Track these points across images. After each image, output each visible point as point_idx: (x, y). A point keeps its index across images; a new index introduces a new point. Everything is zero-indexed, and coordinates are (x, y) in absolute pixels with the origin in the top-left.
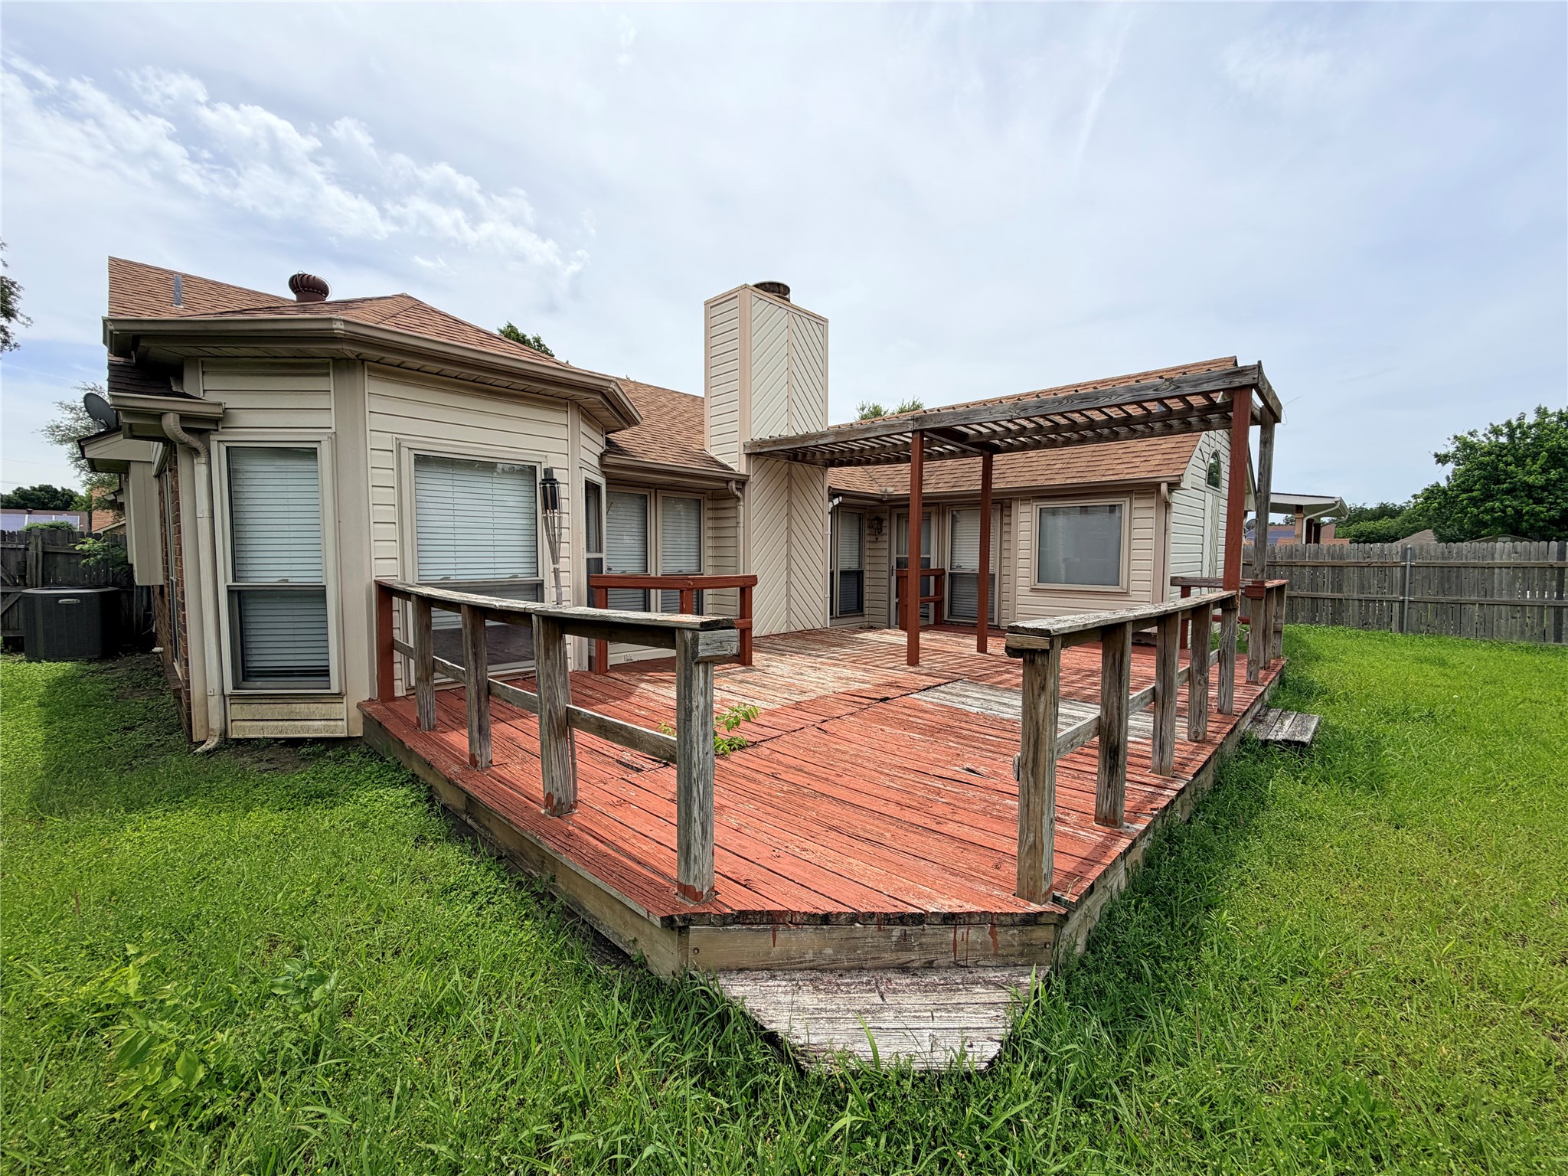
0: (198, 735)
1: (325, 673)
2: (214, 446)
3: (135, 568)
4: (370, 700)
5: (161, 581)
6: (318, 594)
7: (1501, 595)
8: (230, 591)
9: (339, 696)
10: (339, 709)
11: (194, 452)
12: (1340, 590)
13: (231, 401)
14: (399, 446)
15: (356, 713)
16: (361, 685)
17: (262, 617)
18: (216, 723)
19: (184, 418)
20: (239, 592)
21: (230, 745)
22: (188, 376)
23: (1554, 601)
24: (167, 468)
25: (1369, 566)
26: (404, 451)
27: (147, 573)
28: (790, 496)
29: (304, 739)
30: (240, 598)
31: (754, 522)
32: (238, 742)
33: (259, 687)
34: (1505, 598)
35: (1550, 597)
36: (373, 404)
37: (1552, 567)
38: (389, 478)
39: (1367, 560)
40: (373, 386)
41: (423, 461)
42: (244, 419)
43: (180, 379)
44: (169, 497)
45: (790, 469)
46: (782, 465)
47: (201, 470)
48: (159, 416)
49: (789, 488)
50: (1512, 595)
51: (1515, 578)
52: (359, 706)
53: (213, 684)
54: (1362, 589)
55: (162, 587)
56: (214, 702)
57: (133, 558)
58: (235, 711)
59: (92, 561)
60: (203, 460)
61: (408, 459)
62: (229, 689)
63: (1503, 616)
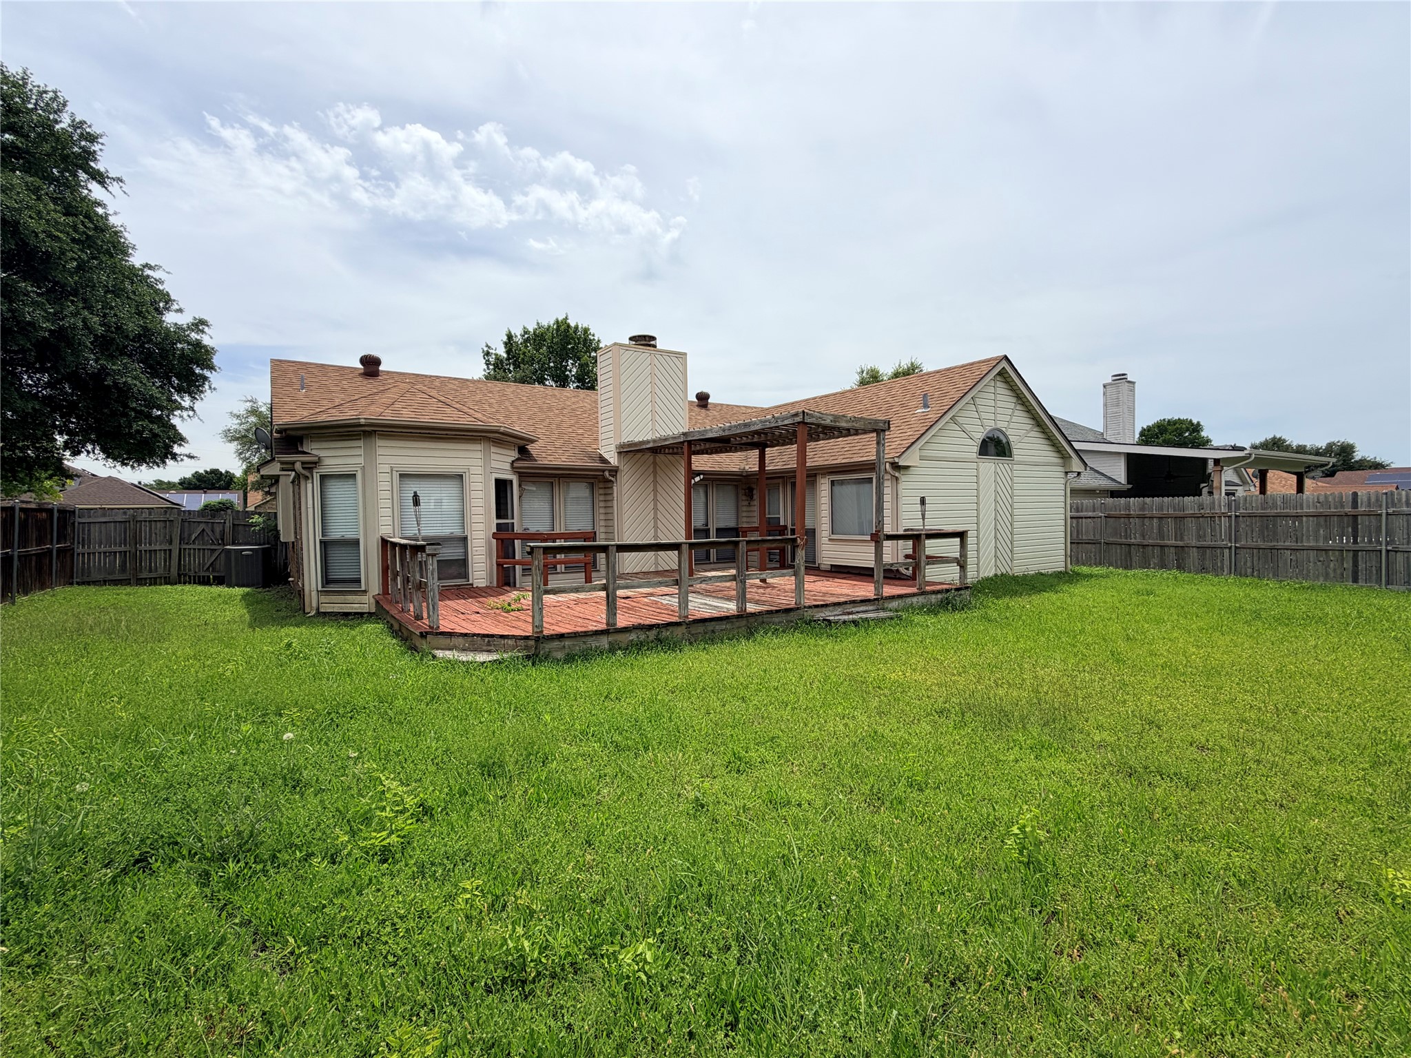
0: (307, 610)
1: (358, 581)
2: (315, 474)
3: (281, 532)
4: (379, 594)
5: (293, 540)
6: (356, 543)
7: (1308, 540)
8: (321, 542)
9: (365, 592)
10: (365, 599)
11: (307, 478)
12: (1182, 539)
13: (322, 454)
14: (392, 470)
15: (372, 601)
16: (375, 587)
17: (336, 555)
18: (314, 604)
19: (303, 463)
20: (325, 542)
21: (320, 614)
22: (305, 442)
23: (1351, 546)
24: (297, 481)
25: (1203, 517)
26: (394, 472)
27: (286, 536)
28: (655, 477)
29: (351, 613)
30: (325, 545)
31: (625, 498)
32: (325, 613)
33: (332, 588)
34: (1312, 544)
35: (1348, 541)
36: (380, 451)
37: (1347, 515)
38: (387, 486)
39: (1202, 511)
40: (380, 443)
41: (403, 476)
42: (327, 462)
43: (302, 445)
44: (297, 496)
45: (655, 459)
46: (649, 457)
47: (309, 486)
48: (293, 463)
49: (655, 473)
50: (1317, 541)
51: (1318, 525)
52: (373, 597)
53: (314, 586)
54: (1199, 537)
55: (293, 543)
56: (314, 594)
57: (280, 527)
58: (323, 599)
59: (257, 528)
60: (310, 481)
61: (396, 476)
62: (320, 589)
63: (1311, 560)
